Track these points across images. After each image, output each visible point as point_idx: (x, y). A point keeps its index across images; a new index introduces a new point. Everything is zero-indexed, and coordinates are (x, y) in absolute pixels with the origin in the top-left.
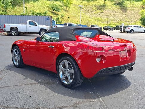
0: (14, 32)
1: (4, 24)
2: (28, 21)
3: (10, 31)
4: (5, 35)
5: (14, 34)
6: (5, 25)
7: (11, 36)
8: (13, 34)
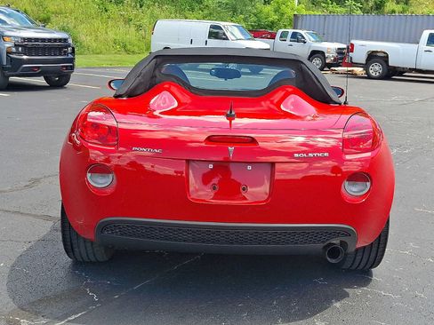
0: (377, 68)
1: (352, 42)
2: (426, 34)
3: (364, 62)
4: (355, 76)
5: (374, 74)
6: (352, 45)
7: (365, 78)
8: (371, 71)
